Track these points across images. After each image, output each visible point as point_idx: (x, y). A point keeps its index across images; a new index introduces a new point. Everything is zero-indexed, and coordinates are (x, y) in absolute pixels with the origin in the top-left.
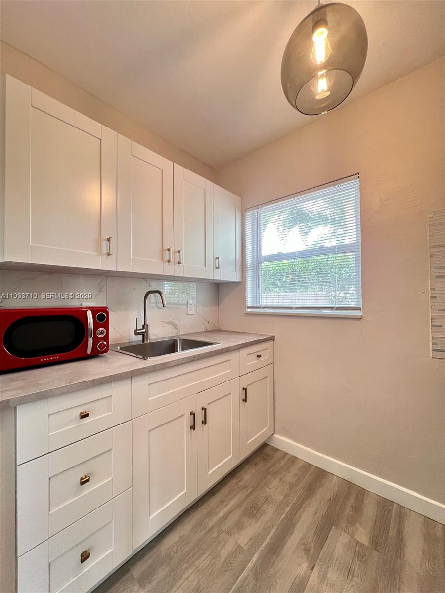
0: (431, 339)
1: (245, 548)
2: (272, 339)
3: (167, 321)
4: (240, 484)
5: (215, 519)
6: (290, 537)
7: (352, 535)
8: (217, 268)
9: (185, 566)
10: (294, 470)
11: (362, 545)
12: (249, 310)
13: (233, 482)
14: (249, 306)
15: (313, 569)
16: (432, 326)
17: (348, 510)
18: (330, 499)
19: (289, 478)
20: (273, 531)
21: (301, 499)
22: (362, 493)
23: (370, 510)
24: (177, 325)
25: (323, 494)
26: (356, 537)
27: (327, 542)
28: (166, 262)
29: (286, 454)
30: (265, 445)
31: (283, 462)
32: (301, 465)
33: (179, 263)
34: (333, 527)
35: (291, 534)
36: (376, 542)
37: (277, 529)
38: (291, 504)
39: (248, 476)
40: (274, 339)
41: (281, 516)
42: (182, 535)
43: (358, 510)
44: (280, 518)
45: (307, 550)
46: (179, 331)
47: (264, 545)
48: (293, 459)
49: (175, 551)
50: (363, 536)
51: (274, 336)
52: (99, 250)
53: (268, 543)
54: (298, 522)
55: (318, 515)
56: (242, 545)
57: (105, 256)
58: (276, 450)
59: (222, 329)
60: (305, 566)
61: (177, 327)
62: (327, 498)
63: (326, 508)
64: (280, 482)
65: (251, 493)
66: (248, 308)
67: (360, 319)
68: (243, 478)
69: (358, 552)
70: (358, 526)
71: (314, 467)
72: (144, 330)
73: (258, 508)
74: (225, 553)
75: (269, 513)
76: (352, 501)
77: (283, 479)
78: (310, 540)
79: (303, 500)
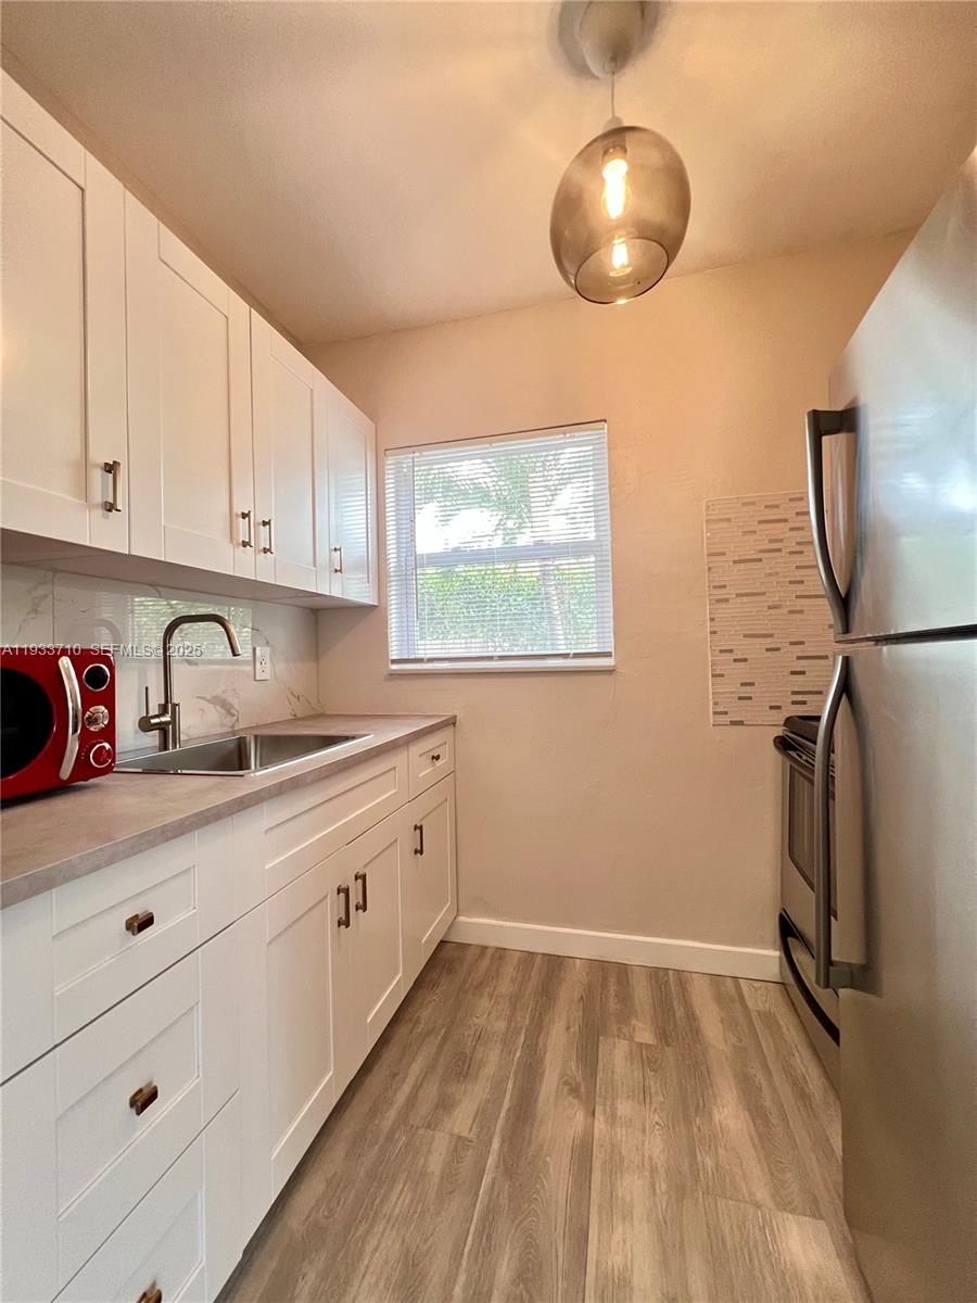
0: (711, 697)
1: (472, 1136)
2: (452, 722)
3: (209, 697)
4: (420, 1028)
5: (392, 1114)
6: (541, 1082)
7: (631, 1039)
8: (336, 571)
9: (363, 1227)
10: (509, 971)
11: (648, 1046)
12: (394, 667)
13: (402, 1032)
14: (394, 657)
15: (593, 1114)
16: (713, 676)
17: (613, 1005)
18: (582, 997)
19: (505, 987)
20: (510, 1086)
21: (537, 1014)
22: (623, 970)
23: (642, 992)
24: (231, 707)
25: (570, 991)
26: (636, 1040)
27: (601, 1064)
28: (240, 544)
29: (484, 949)
30: (443, 943)
31: (485, 963)
32: (515, 961)
33: (268, 551)
34: (601, 1038)
35: (542, 1076)
36: (664, 1036)
37: (516, 1078)
38: (524, 1031)
39: (426, 1013)
40: (454, 724)
41: (515, 1054)
42: (330, 1175)
43: (625, 998)
44: (513, 1060)
45: (574, 1091)
46: (238, 720)
47: (503, 1114)
48: (501, 954)
49: (326, 1213)
50: (645, 1034)
51: (454, 717)
52: (84, 491)
53: (509, 1109)
54: (545, 1053)
55: (572, 1030)
56: (465, 1134)
57: (100, 512)
58: (464, 947)
59: (329, 712)
60: (580, 1116)
61: (233, 711)
62: (576, 996)
63: (581, 1013)
64: (491, 1000)
65: (445, 1039)
66: (394, 662)
67: (609, 671)
68: (419, 1017)
69: (647, 1059)
70: (634, 1022)
71: (541, 956)
72: (167, 718)
73: (468, 1059)
74: (436, 1162)
75: (492, 1059)
76: (613, 989)
77: (496, 993)
78: (575, 1072)
79: (541, 1014)
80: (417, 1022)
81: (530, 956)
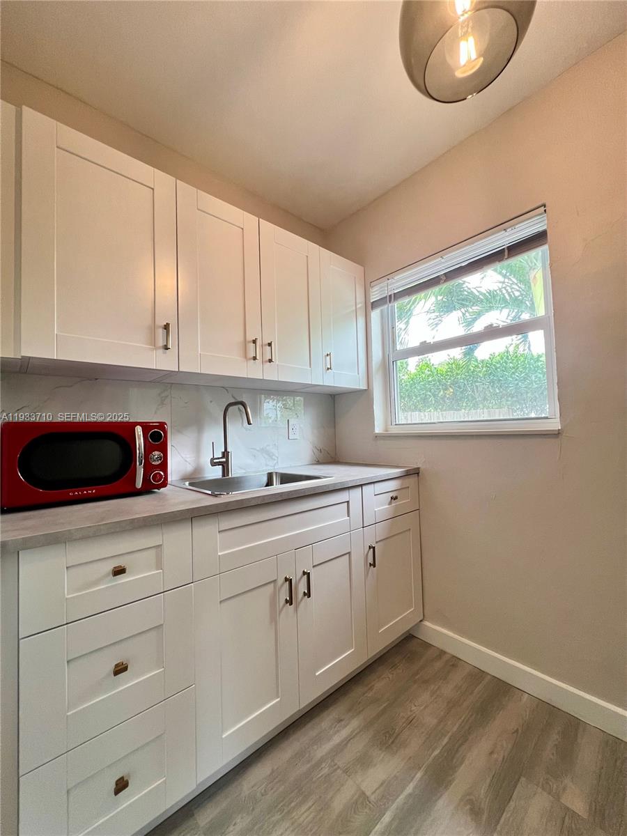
1: (372, 798)
2: (416, 472)
3: (258, 449)
4: (370, 694)
5: (327, 747)
6: (446, 788)
7: (557, 797)
8: (328, 369)
9: (278, 817)
10: (457, 677)
11: (574, 815)
13: (357, 692)
17: (549, 753)
18: (517, 730)
19: (448, 690)
20: (419, 775)
21: (467, 727)
22: (572, 727)
23: (588, 756)
24: (274, 455)
25: (506, 721)
26: (563, 801)
27: (512, 804)
28: (250, 359)
29: (443, 653)
30: (409, 637)
31: (438, 665)
32: (467, 672)
33: (270, 361)
34: (523, 779)
35: (450, 782)
37: (427, 772)
38: (450, 734)
39: (381, 684)
40: (418, 473)
41: (433, 750)
42: (275, 768)
43: (566, 754)
44: (430, 756)
45: (475, 812)
46: (278, 462)
47: (402, 796)
48: (455, 662)
49: (263, 791)
50: (577, 801)
51: (419, 468)
52: (153, 342)
53: (410, 795)
54: (461, 763)
55: (495, 756)
56: (368, 793)
57: (161, 351)
58: (428, 646)
61: (274, 458)
62: (512, 728)
63: (510, 746)
64: (431, 696)
65: (383, 712)
67: (557, 436)
68: (374, 685)
69: (568, 827)
70: (567, 781)
71: (489, 677)
72: (224, 460)
73: (395, 735)
74: (340, 801)
75: (414, 744)
76: (554, 737)
77: (438, 692)
78: (482, 796)
79: (470, 728)
80: (371, 689)
81: (482, 674)
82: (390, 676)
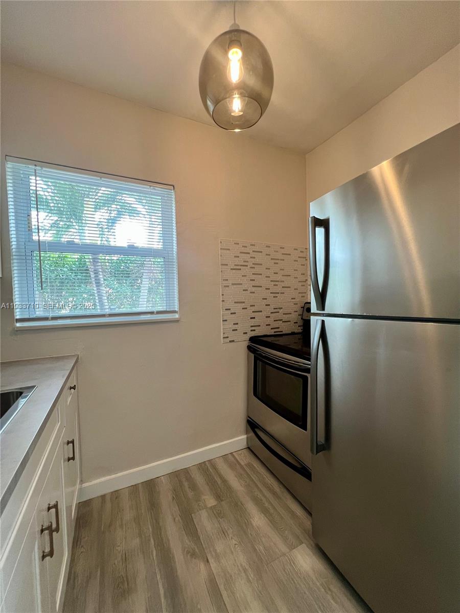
0: (222, 330)
6: (175, 563)
7: (206, 507)
10: (126, 503)
11: (214, 507)
14: (18, 317)
15: (208, 561)
16: (223, 321)
17: (190, 494)
18: (173, 497)
19: (128, 515)
20: (159, 577)
21: (154, 521)
22: (186, 471)
23: (199, 479)
26: (208, 506)
27: (199, 530)
29: (103, 497)
31: (108, 505)
32: (127, 494)
34: (193, 515)
35: (173, 557)
36: (218, 497)
37: (160, 570)
38: (151, 535)
41: (152, 555)
43: (194, 487)
44: (153, 559)
45: (193, 555)
47: (163, 600)
48: (116, 495)
50: (211, 502)
53: (165, 593)
55: (177, 519)
60: (202, 566)
62: (170, 498)
63: (177, 508)
64: (122, 529)
65: (102, 576)
66: (18, 321)
67: (177, 321)
69: (217, 513)
70: (204, 497)
71: (140, 485)
73: (125, 579)
75: (140, 568)
76: (186, 484)
77: (124, 522)
78: (189, 543)
79: (156, 521)
81: (135, 487)
82: (82, 550)
